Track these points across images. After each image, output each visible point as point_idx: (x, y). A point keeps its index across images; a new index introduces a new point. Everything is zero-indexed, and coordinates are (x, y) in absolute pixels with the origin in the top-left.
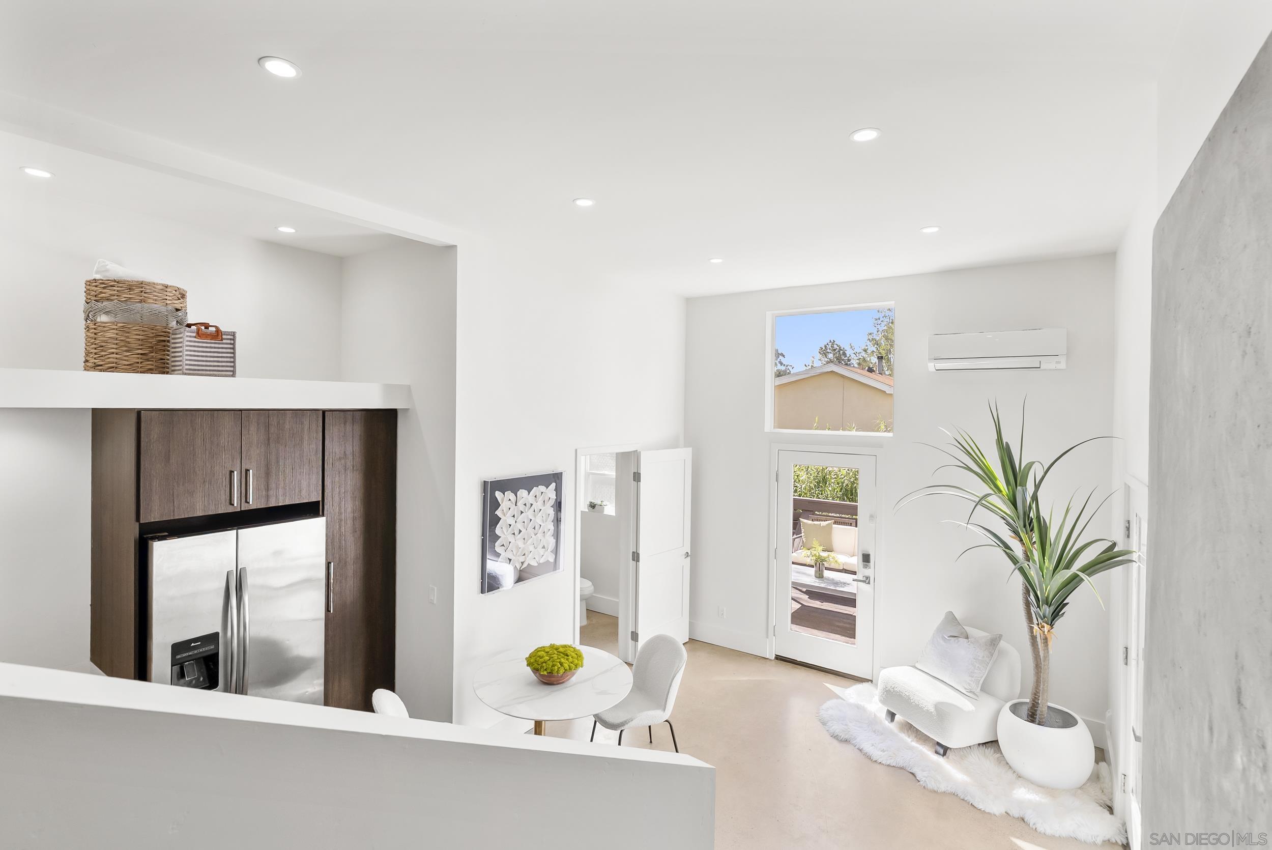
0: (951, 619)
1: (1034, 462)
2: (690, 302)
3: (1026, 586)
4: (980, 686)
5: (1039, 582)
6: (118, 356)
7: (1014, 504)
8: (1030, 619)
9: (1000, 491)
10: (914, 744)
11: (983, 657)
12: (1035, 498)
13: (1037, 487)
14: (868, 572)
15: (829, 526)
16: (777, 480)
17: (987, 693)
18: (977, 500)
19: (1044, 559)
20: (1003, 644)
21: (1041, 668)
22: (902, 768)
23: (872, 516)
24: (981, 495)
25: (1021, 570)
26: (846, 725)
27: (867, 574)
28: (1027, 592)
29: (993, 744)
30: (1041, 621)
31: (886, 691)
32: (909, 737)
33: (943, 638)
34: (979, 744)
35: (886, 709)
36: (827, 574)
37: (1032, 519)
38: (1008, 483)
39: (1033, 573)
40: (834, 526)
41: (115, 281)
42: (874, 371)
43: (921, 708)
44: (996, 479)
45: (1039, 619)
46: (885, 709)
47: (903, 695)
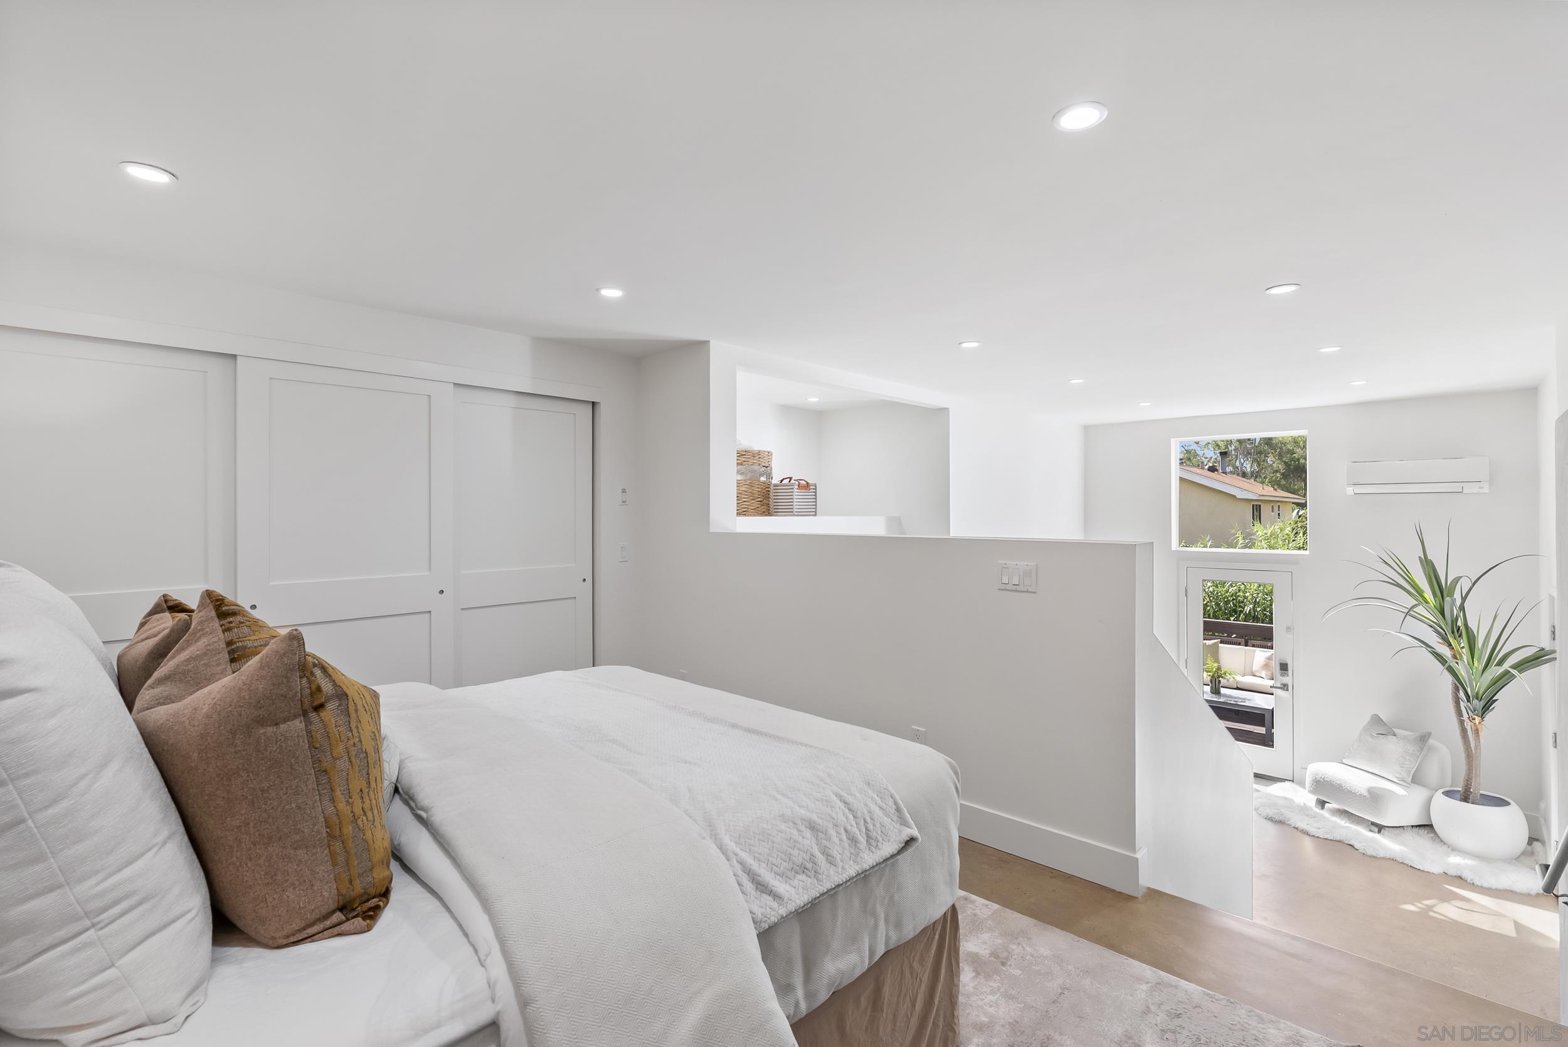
0: (1376, 720)
1: (1462, 577)
2: (1087, 429)
3: (1455, 684)
4: (1411, 776)
5: (1469, 680)
6: (748, 503)
7: (1442, 613)
8: (1459, 713)
9: (1427, 602)
10: (1348, 825)
11: (1414, 751)
12: (1462, 608)
13: (1464, 599)
14: (1287, 680)
15: (1215, 646)
16: (1186, 595)
17: (1418, 784)
18: (1406, 611)
19: (1473, 661)
20: (1431, 741)
21: (1472, 757)
22: (1339, 841)
23: (1288, 629)
24: (1409, 607)
25: (1451, 670)
26: (1278, 809)
27: (1285, 682)
28: (1456, 689)
29: (1429, 827)
30: (1472, 714)
31: (1316, 782)
32: (1342, 820)
33: (1372, 736)
34: (1412, 826)
35: (1316, 798)
36: (1223, 691)
37: (1459, 627)
38: (1435, 595)
39: (1462, 671)
40: (1220, 645)
41: (746, 451)
42: (1217, 470)
43: (1354, 793)
44: (1423, 592)
45: (1469, 712)
46: (1314, 798)
47: (1334, 783)
